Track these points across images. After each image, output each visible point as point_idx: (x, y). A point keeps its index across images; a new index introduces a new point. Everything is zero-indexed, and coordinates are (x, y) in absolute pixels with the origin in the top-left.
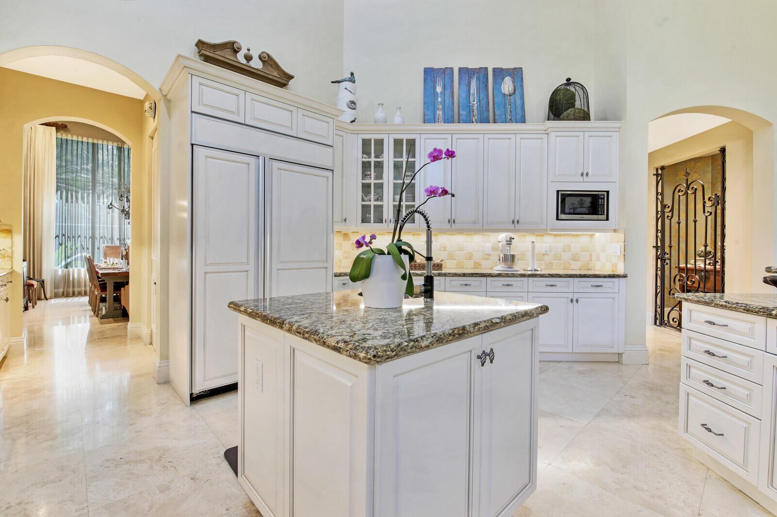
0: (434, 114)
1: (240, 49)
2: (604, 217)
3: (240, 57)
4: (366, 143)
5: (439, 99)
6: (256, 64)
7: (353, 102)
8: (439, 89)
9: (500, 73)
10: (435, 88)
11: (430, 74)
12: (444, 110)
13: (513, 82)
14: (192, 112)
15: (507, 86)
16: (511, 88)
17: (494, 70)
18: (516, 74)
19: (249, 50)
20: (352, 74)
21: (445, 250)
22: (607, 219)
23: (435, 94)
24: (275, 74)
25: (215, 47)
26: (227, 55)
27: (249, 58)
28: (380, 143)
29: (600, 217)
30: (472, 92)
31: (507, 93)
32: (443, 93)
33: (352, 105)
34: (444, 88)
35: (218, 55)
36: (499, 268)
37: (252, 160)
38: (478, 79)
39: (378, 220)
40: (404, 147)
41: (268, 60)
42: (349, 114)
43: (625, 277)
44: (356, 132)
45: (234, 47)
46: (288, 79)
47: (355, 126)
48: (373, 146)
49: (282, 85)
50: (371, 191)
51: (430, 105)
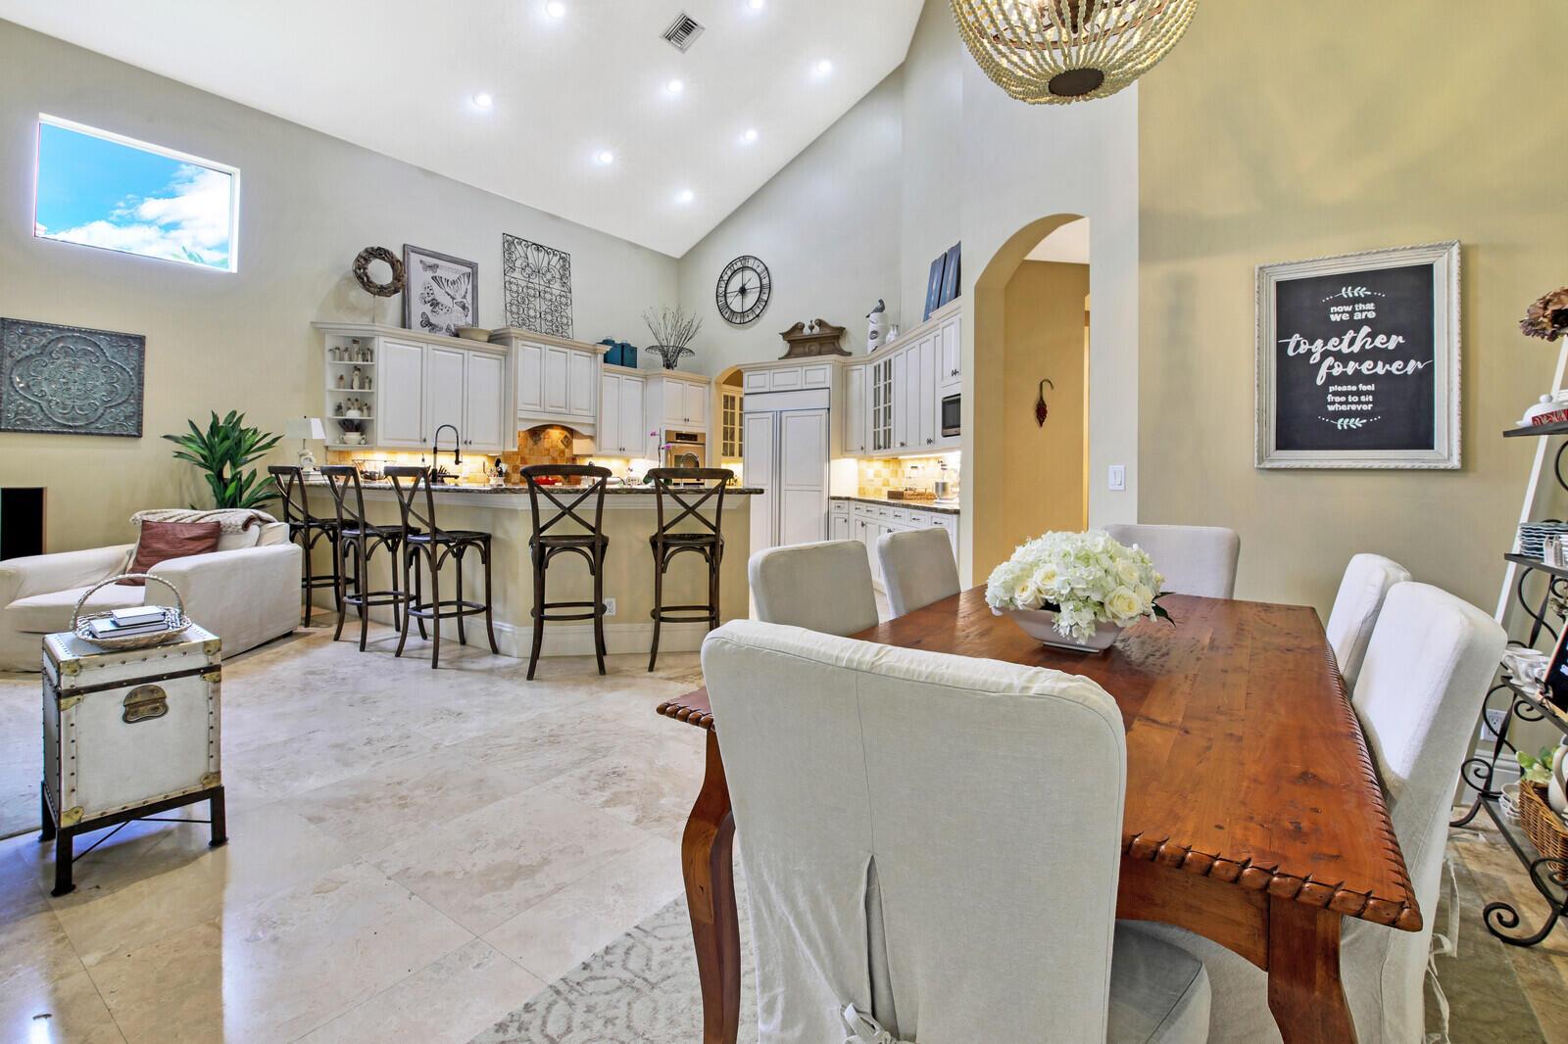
1: (804, 326)
3: (806, 331)
5: (933, 298)
6: (817, 330)
11: (933, 269)
19: (809, 322)
20: (881, 301)
23: (931, 292)
24: (828, 331)
25: (789, 333)
26: (797, 335)
27: (811, 328)
28: (880, 368)
32: (936, 290)
33: (875, 334)
35: (793, 337)
37: (770, 416)
39: (879, 448)
40: (888, 365)
41: (821, 323)
42: (871, 344)
43: (957, 512)
44: (871, 361)
45: (799, 327)
46: (840, 332)
47: (871, 355)
48: (877, 372)
49: (837, 337)
50: (877, 417)
51: (927, 308)
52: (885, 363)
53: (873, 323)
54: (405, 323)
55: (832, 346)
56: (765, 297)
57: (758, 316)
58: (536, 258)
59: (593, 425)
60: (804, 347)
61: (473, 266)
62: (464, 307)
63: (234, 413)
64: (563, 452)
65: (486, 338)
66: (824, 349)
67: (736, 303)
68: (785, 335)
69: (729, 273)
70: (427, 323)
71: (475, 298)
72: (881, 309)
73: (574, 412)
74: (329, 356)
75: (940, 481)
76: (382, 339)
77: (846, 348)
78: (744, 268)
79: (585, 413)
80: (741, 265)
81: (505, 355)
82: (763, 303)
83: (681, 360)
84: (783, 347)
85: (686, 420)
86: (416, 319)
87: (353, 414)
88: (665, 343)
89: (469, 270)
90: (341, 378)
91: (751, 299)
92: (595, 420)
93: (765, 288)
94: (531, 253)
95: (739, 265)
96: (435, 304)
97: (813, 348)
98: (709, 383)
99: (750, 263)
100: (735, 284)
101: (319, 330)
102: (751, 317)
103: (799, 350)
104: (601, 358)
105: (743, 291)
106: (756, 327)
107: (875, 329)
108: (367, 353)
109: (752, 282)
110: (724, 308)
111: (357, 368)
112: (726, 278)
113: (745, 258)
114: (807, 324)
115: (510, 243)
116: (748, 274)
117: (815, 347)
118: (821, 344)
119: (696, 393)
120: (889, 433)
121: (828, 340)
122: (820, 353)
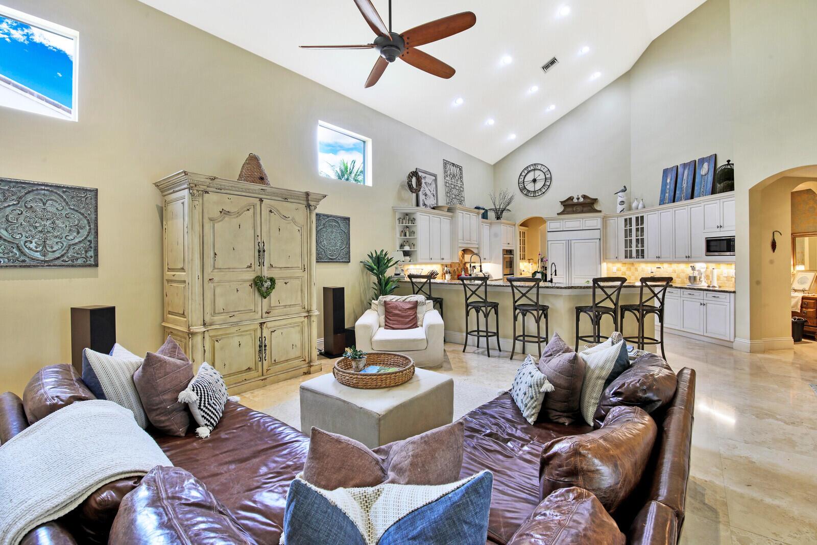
0: (665, 195)
1: (573, 198)
3: (575, 200)
4: (626, 220)
5: (668, 187)
6: (581, 200)
7: (623, 202)
8: (669, 180)
9: (702, 161)
10: (667, 180)
11: (666, 172)
12: (670, 192)
13: (709, 166)
14: (548, 232)
15: (705, 168)
17: (700, 160)
18: (713, 158)
19: (578, 196)
20: (625, 187)
21: (675, 273)
23: (666, 184)
24: (589, 201)
25: (565, 201)
26: (570, 202)
27: (578, 199)
28: (631, 220)
30: (684, 178)
31: (704, 174)
32: (671, 182)
34: (671, 180)
35: (567, 203)
36: (687, 284)
38: (690, 168)
39: (631, 257)
40: (639, 220)
41: (585, 197)
42: (620, 208)
43: (734, 292)
44: (621, 216)
45: (571, 199)
46: (595, 201)
47: (622, 213)
48: (628, 222)
49: (593, 204)
50: (628, 243)
51: (663, 192)
52: (637, 218)
53: (621, 197)
54: (418, 205)
55: (590, 208)
56: (548, 184)
57: (544, 193)
58: (454, 170)
59: (478, 248)
60: (573, 208)
61: (435, 176)
62: (434, 196)
63: (382, 251)
64: (462, 261)
65: (446, 210)
66: (585, 209)
67: (530, 187)
68: (562, 202)
69: (526, 172)
70: (425, 205)
71: (436, 191)
72: (625, 190)
73: (473, 242)
74: (397, 222)
75: (691, 275)
76: (419, 213)
77: (599, 209)
78: (534, 170)
79: (475, 242)
80: (534, 167)
81: (452, 217)
82: (547, 186)
83: (504, 214)
84: (561, 209)
85: (509, 244)
86: (421, 203)
87: (407, 248)
88: (498, 207)
89: (434, 178)
90: (402, 231)
91: (539, 185)
92: (479, 246)
93: (548, 180)
94: (452, 167)
95: (532, 168)
96: (426, 195)
97: (578, 208)
98: (514, 225)
99: (539, 167)
100: (530, 177)
101: (394, 210)
102: (540, 193)
103: (570, 209)
104: (480, 216)
105: (534, 181)
106: (542, 198)
107: (623, 200)
108: (413, 220)
109: (539, 175)
110: (523, 189)
111: (407, 227)
112: (523, 174)
113: (535, 164)
114: (575, 197)
115: (446, 163)
116: (537, 173)
117: (579, 208)
118: (583, 207)
119: (510, 229)
120: (643, 251)
121: (588, 205)
122: (582, 211)
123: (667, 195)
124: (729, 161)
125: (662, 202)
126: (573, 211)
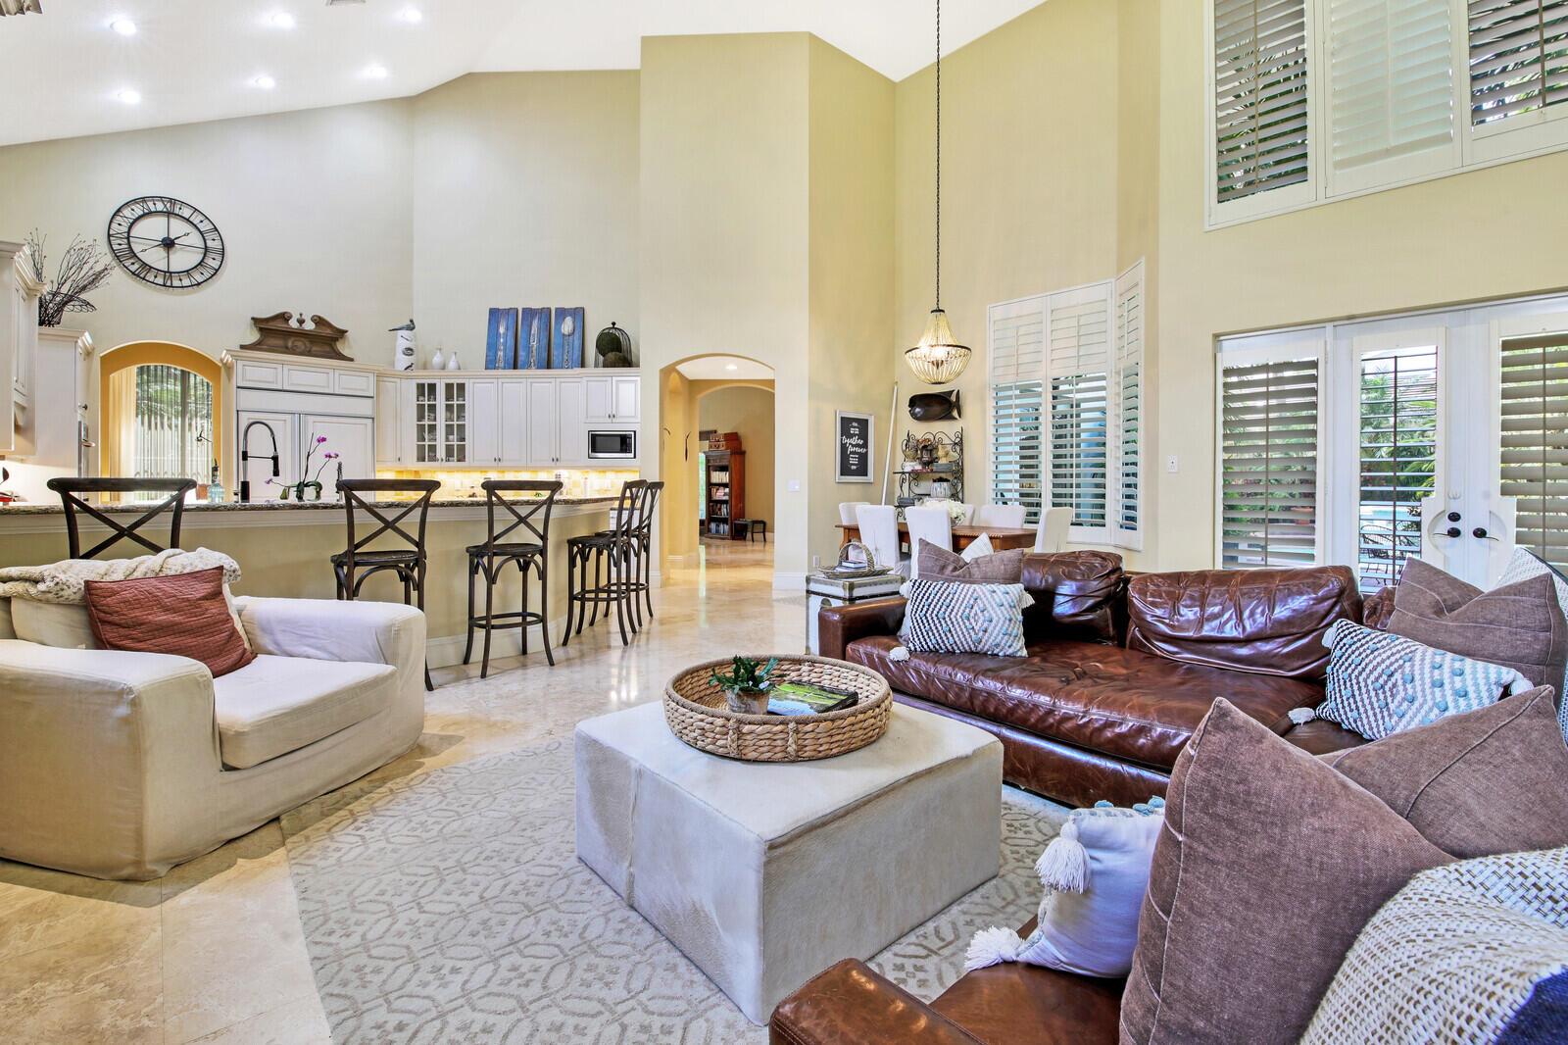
0: (496, 353)
1: (291, 317)
2: (632, 455)
3: (293, 324)
4: (420, 387)
5: (502, 340)
6: (309, 326)
7: (411, 350)
8: (502, 330)
9: (562, 313)
10: (497, 329)
11: (495, 314)
12: (505, 350)
13: (574, 322)
14: (238, 387)
15: (567, 326)
16: (571, 328)
17: (557, 309)
18: (578, 314)
19: (301, 315)
20: (411, 321)
22: (635, 457)
23: (498, 334)
24: (329, 331)
25: (267, 320)
26: (280, 325)
27: (301, 322)
28: (432, 387)
29: (628, 455)
30: (533, 332)
31: (566, 333)
32: (506, 335)
33: (409, 351)
34: (507, 329)
35: (271, 325)
37: (288, 417)
38: (540, 319)
39: (433, 460)
40: (455, 391)
41: (319, 321)
42: (403, 360)
44: (409, 378)
45: (284, 317)
46: (341, 333)
47: (409, 372)
48: (427, 390)
49: (337, 339)
50: (425, 431)
51: (492, 346)
52: (449, 387)
53: (402, 341)
55: (328, 349)
56: (213, 264)
57: (199, 284)
60: (285, 339)
66: (315, 348)
67: (156, 258)
68: (258, 322)
69: (137, 210)
72: (411, 327)
77: (346, 352)
78: (168, 214)
80: (165, 206)
82: (208, 270)
83: (68, 314)
84: (253, 336)
85: (86, 407)
91: (184, 258)
93: (214, 253)
95: (159, 206)
97: (297, 343)
99: (185, 211)
100: (150, 230)
102: (185, 283)
103: (277, 342)
105: (168, 244)
107: (409, 347)
110: (126, 256)
112: (127, 213)
113: (172, 200)
114: (296, 316)
116: (179, 224)
117: (300, 344)
118: (311, 342)
120: (462, 449)
121: (324, 341)
122: (310, 351)
123: (501, 353)
124: (614, 324)
125: (491, 364)
126: (287, 348)
